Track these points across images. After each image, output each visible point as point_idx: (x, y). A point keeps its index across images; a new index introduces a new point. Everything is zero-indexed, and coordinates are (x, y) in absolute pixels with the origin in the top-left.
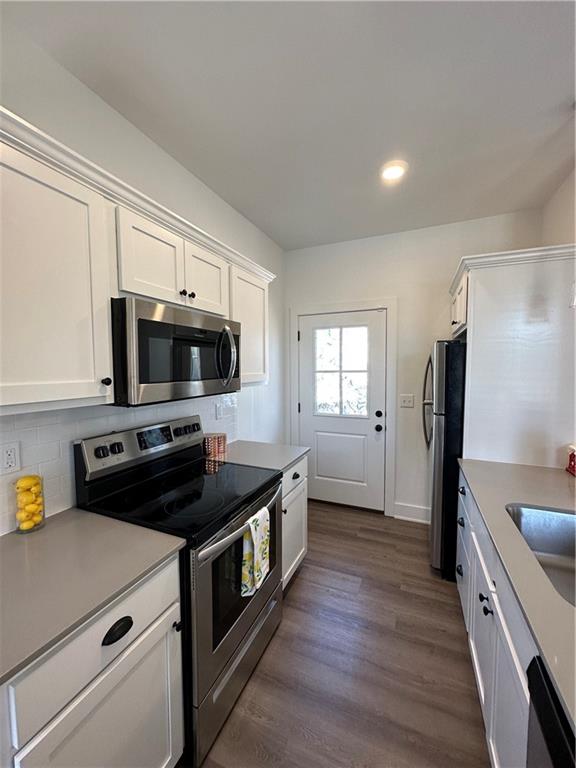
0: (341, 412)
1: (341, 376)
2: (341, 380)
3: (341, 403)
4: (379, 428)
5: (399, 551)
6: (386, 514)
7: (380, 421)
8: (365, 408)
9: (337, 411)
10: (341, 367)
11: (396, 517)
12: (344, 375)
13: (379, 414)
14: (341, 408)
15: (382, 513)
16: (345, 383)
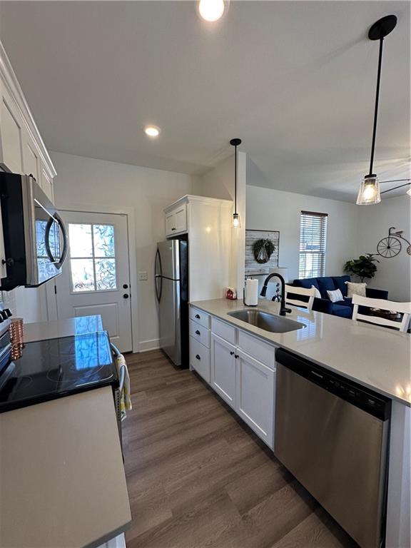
0: (96, 288)
1: (94, 261)
2: (94, 264)
3: (95, 281)
4: (126, 296)
5: (154, 368)
6: (134, 352)
7: (127, 291)
8: (115, 284)
9: (92, 288)
10: (93, 254)
11: (141, 351)
12: (96, 260)
13: (125, 287)
14: (95, 286)
15: (132, 352)
16: (98, 267)
